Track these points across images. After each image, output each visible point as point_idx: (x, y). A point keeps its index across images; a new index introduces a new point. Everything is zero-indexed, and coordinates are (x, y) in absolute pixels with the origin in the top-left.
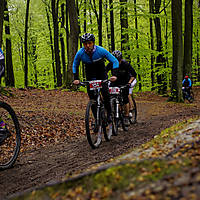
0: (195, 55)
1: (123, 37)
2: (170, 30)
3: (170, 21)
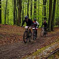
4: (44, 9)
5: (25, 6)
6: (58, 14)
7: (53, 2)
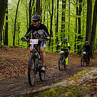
1: (62, 25)
2: (85, 24)
3: (86, 20)
4: (77, 22)
5: (46, 18)
7: (93, 10)
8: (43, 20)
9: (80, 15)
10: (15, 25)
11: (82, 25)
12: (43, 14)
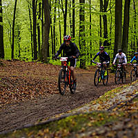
0: (130, 42)
1: (80, 27)
2: (113, 24)
3: (114, 18)
4: (102, 22)
5: (57, 17)
6: (135, 32)
7: (123, 4)
8: (53, 21)
9: (105, 11)
10: (13, 29)
11: (108, 26)
12: (52, 12)
